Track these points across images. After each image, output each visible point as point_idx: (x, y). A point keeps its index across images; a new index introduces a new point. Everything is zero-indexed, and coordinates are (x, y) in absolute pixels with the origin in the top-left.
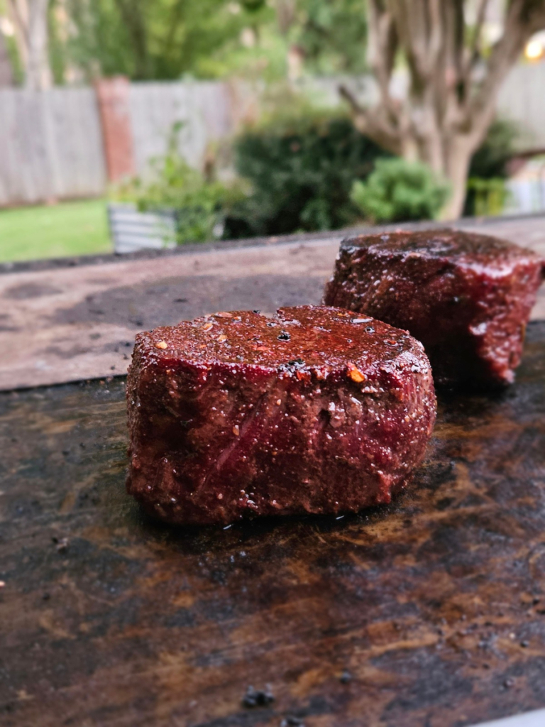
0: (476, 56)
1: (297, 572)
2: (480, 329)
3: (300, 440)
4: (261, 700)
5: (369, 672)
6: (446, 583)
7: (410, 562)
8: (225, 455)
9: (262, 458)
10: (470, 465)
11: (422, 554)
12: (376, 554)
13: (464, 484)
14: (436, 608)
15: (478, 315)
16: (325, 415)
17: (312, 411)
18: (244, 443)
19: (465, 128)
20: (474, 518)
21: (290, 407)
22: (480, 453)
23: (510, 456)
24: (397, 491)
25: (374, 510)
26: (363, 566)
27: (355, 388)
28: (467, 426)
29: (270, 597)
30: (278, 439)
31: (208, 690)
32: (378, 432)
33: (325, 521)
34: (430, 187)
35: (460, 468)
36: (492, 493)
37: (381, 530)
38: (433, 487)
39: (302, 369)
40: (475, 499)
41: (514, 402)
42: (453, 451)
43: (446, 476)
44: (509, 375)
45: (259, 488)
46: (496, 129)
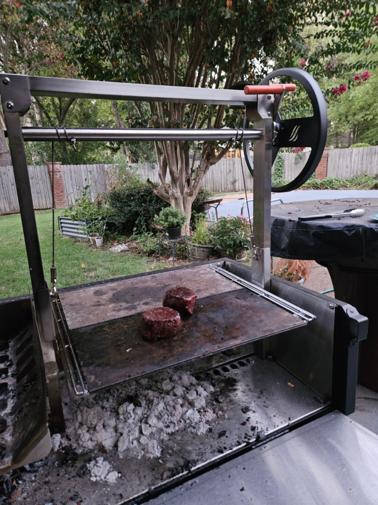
0: (193, 171)
1: (166, 344)
2: (187, 307)
3: (165, 328)
4: (165, 357)
5: (175, 353)
6: (182, 344)
7: (179, 342)
8: (156, 331)
9: (161, 331)
10: (186, 328)
11: (180, 341)
12: (174, 341)
13: (185, 331)
14: (181, 346)
15: (186, 305)
16: (168, 325)
17: (166, 324)
18: (159, 329)
19: (191, 195)
20: (186, 336)
21: (164, 324)
22: (187, 326)
23: (191, 326)
24: (177, 333)
25: (174, 336)
26: (173, 343)
27: (171, 322)
28: (186, 322)
29: (163, 347)
30: (163, 328)
31: (160, 356)
32: (174, 326)
33: (168, 338)
34: (180, 216)
35: (184, 329)
36: (188, 332)
37: (175, 338)
38: (181, 332)
39: (165, 320)
40: (186, 333)
41: (192, 317)
42: (184, 326)
43: (183, 330)
44: (192, 313)
45: (160, 334)
46: (201, 192)
